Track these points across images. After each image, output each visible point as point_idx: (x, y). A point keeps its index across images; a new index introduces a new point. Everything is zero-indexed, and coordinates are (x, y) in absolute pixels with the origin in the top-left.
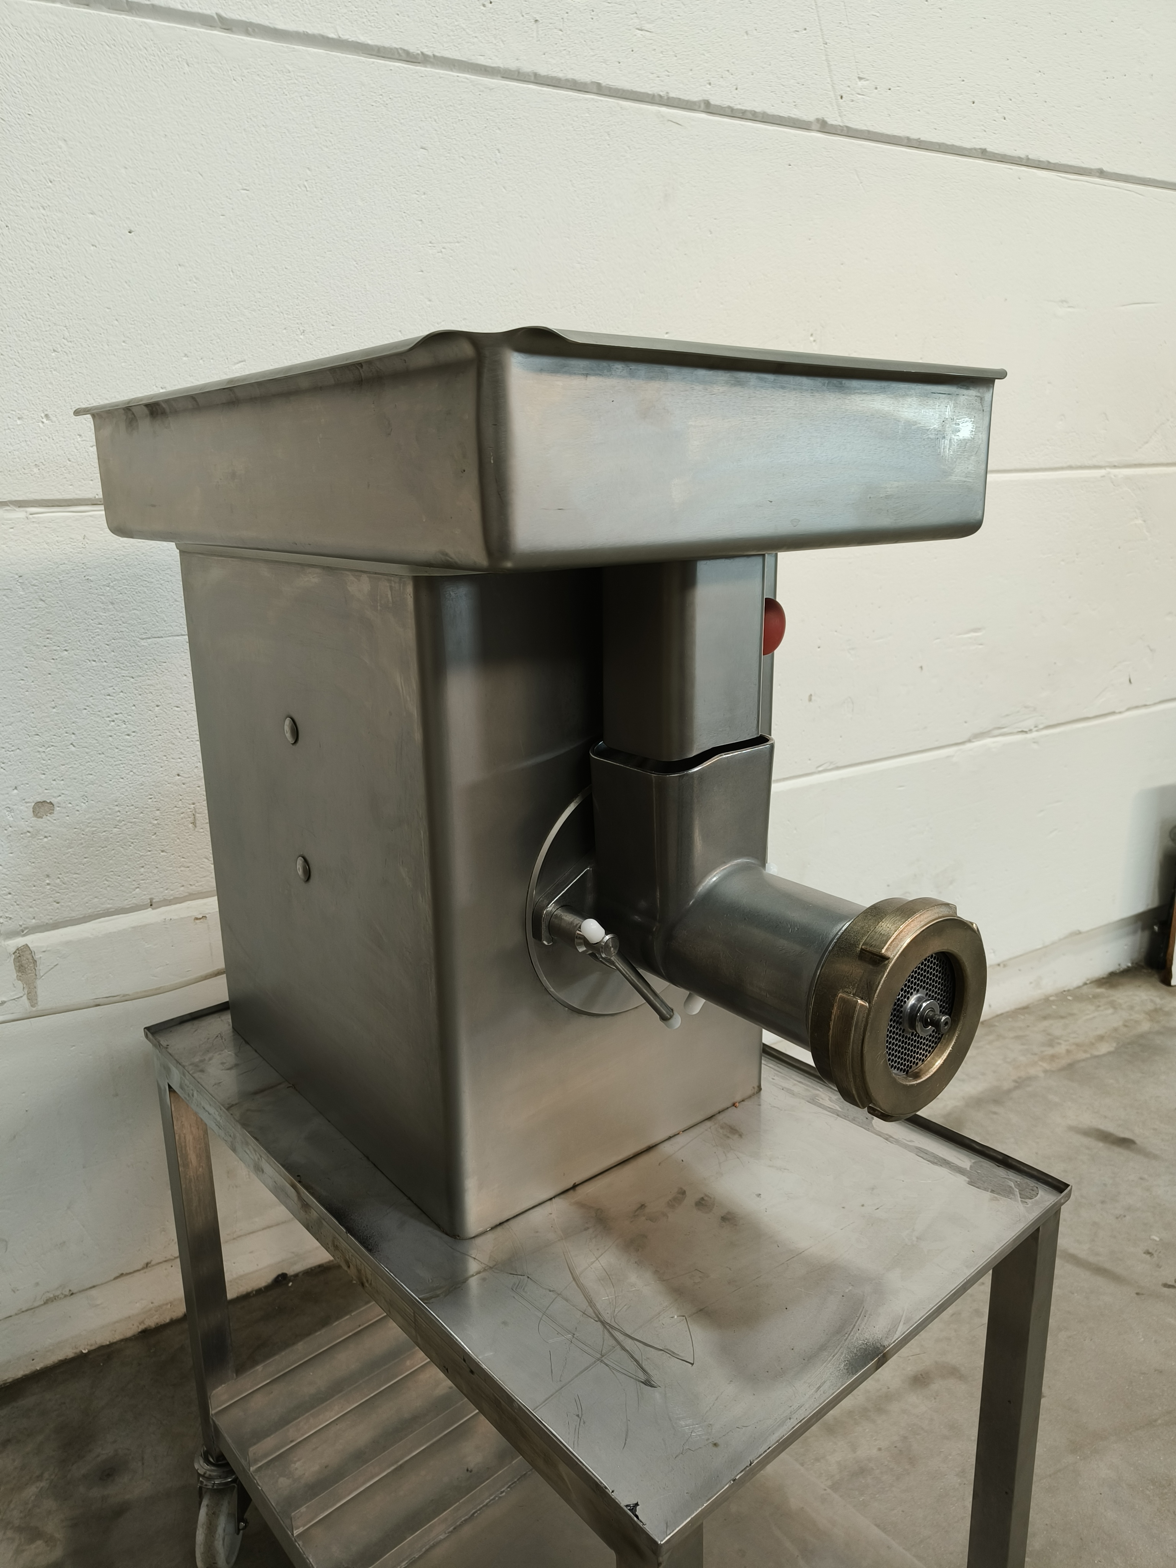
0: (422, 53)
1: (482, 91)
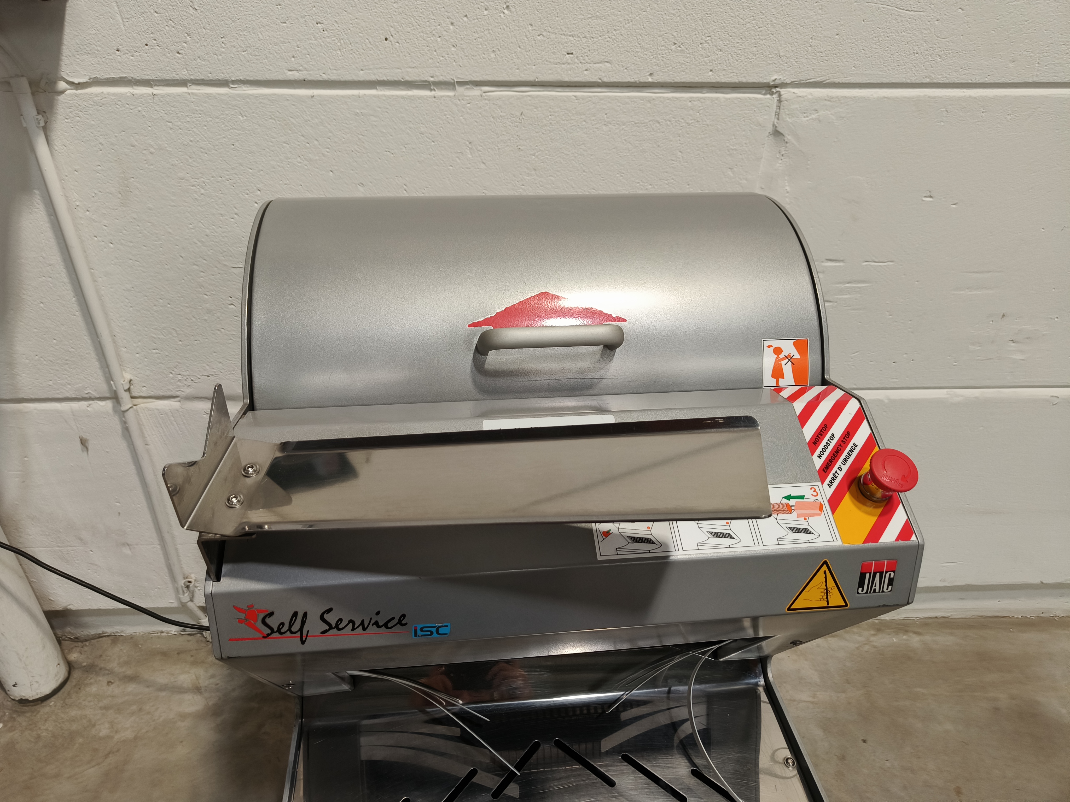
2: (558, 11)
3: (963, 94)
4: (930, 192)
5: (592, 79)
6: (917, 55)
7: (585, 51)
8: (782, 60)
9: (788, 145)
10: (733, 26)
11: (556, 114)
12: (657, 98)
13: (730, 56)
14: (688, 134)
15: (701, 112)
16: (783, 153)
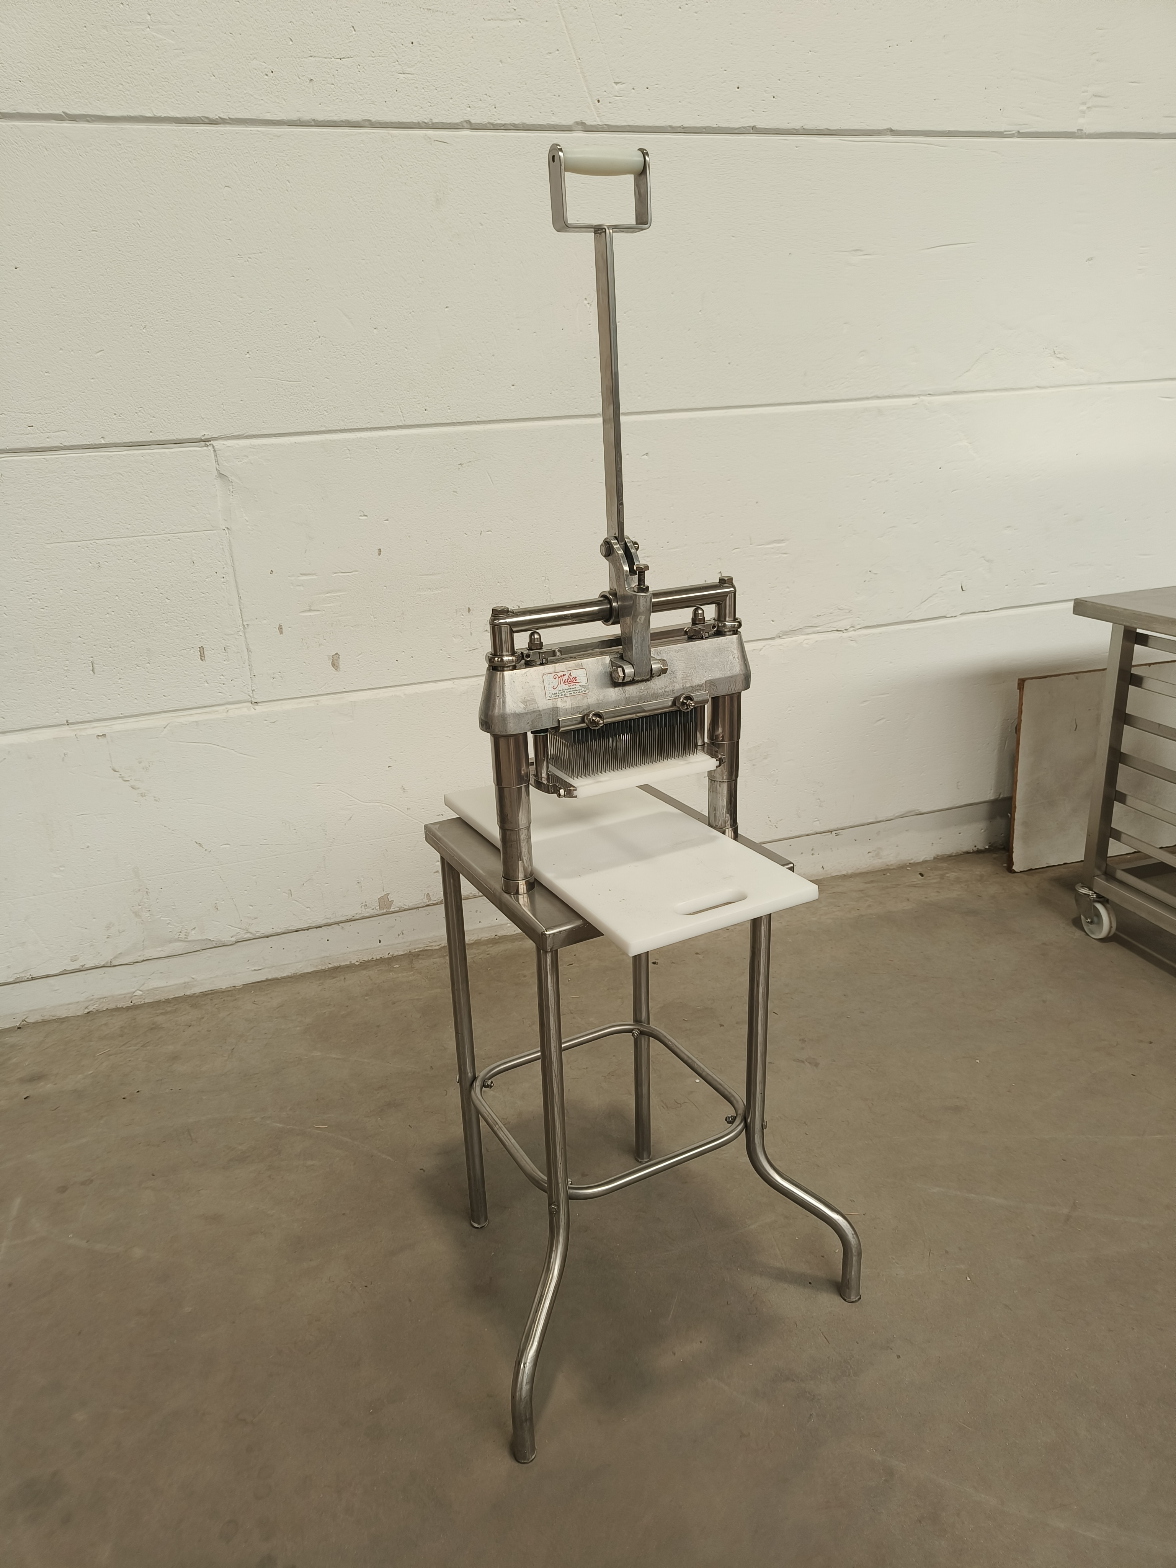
0: (219, 117)
1: (272, 139)
2: (12, 395)
3: (356, 437)
4: (363, 512)
5: (55, 444)
6: (308, 411)
7: (43, 423)
8: (205, 421)
9: (233, 484)
10: (157, 399)
11: (32, 474)
12: (114, 455)
13: (162, 420)
14: (149, 481)
15: (154, 464)
16: (232, 490)
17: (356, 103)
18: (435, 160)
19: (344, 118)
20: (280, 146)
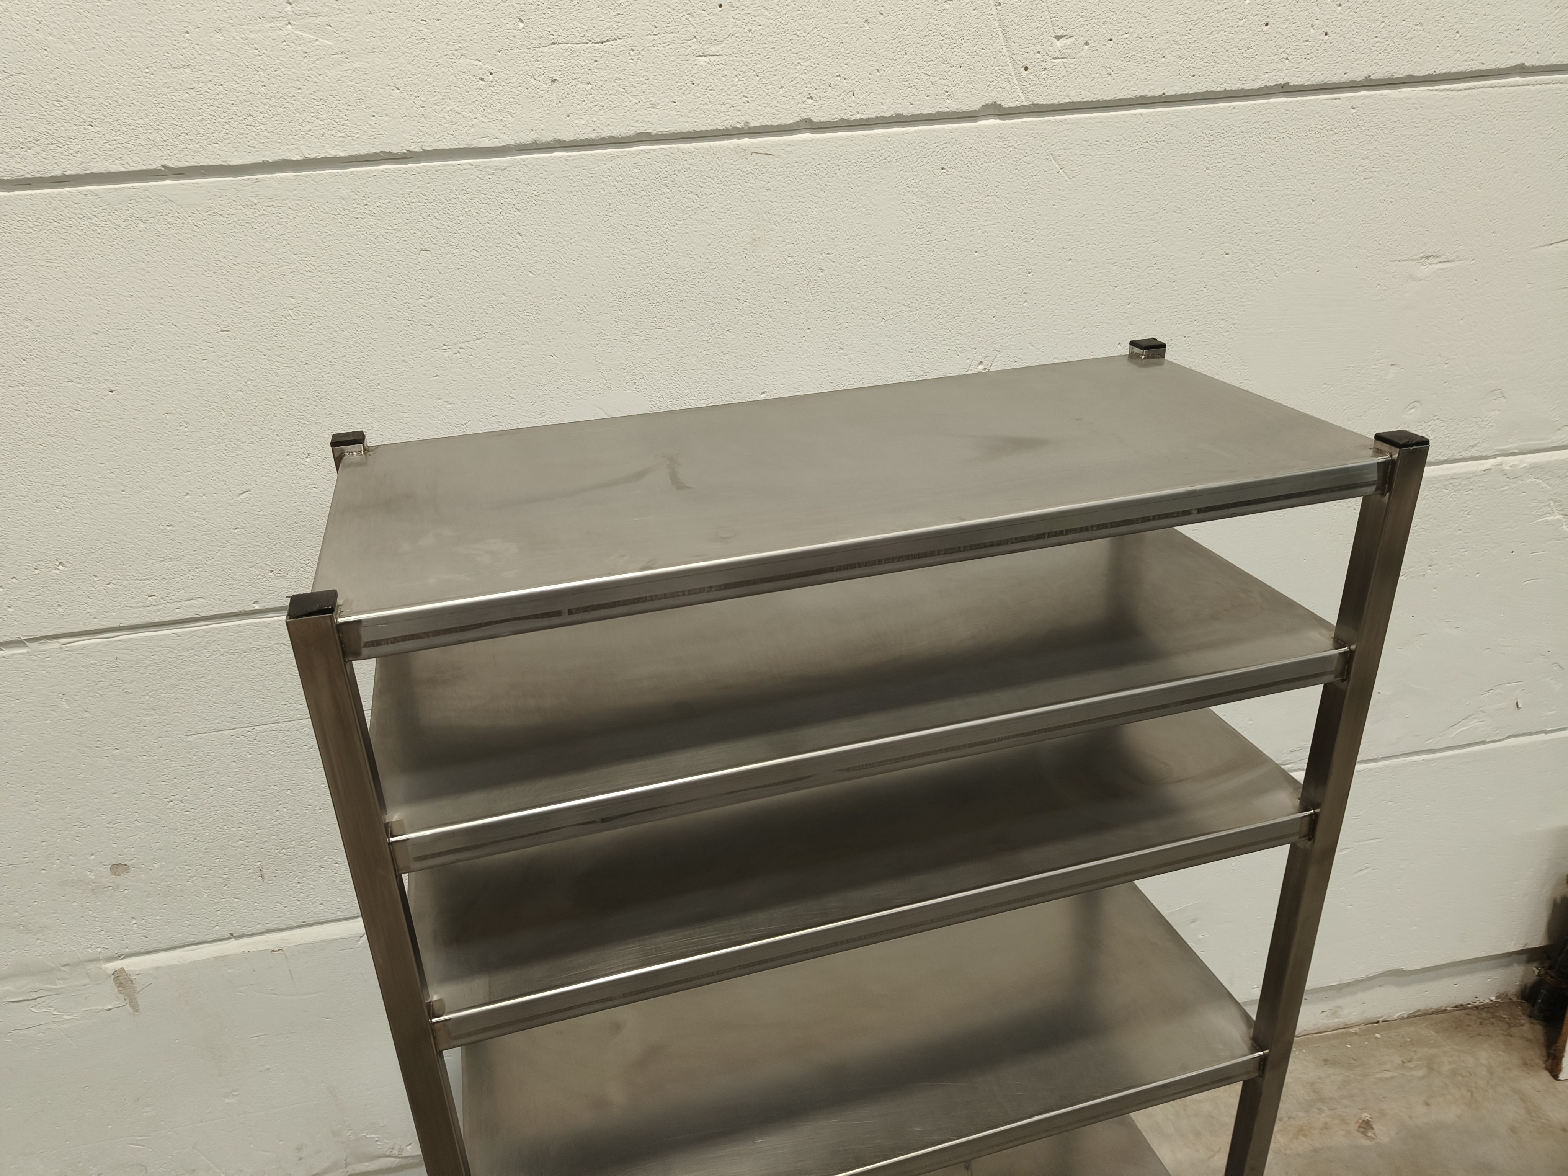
0: (407, 151)
17: (627, 109)
18: (753, 181)
19: (605, 134)
20: (506, 182)
